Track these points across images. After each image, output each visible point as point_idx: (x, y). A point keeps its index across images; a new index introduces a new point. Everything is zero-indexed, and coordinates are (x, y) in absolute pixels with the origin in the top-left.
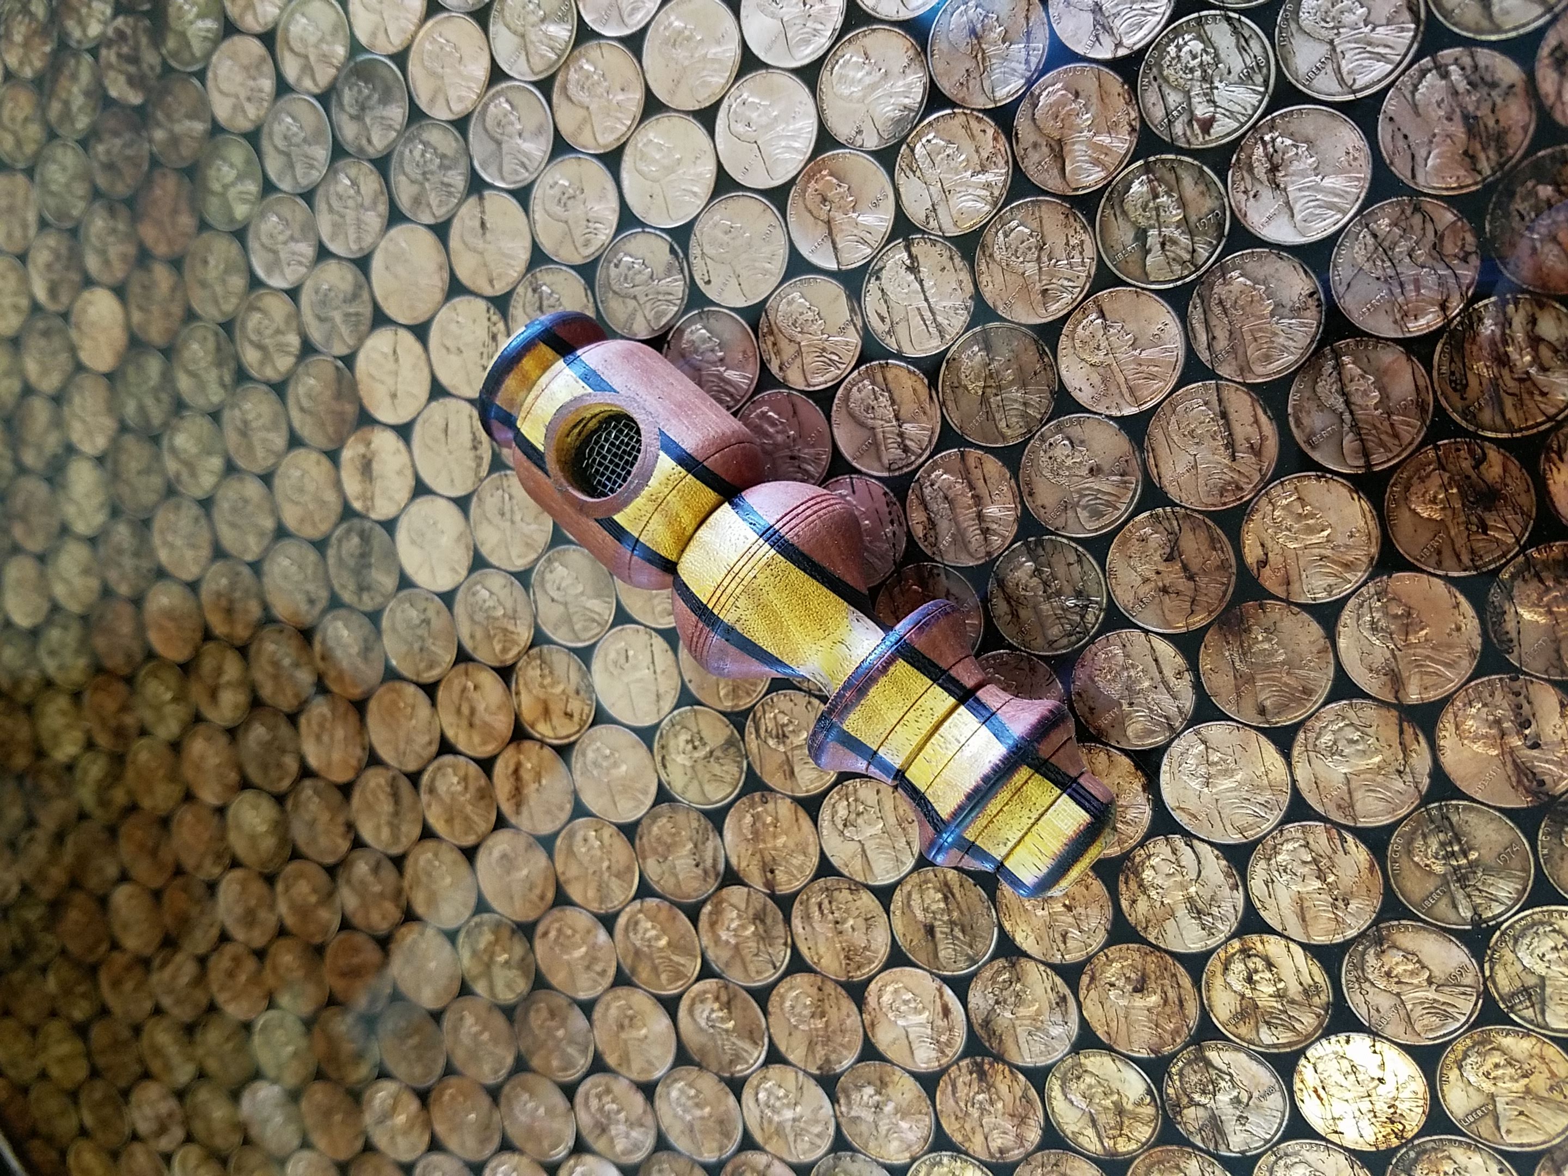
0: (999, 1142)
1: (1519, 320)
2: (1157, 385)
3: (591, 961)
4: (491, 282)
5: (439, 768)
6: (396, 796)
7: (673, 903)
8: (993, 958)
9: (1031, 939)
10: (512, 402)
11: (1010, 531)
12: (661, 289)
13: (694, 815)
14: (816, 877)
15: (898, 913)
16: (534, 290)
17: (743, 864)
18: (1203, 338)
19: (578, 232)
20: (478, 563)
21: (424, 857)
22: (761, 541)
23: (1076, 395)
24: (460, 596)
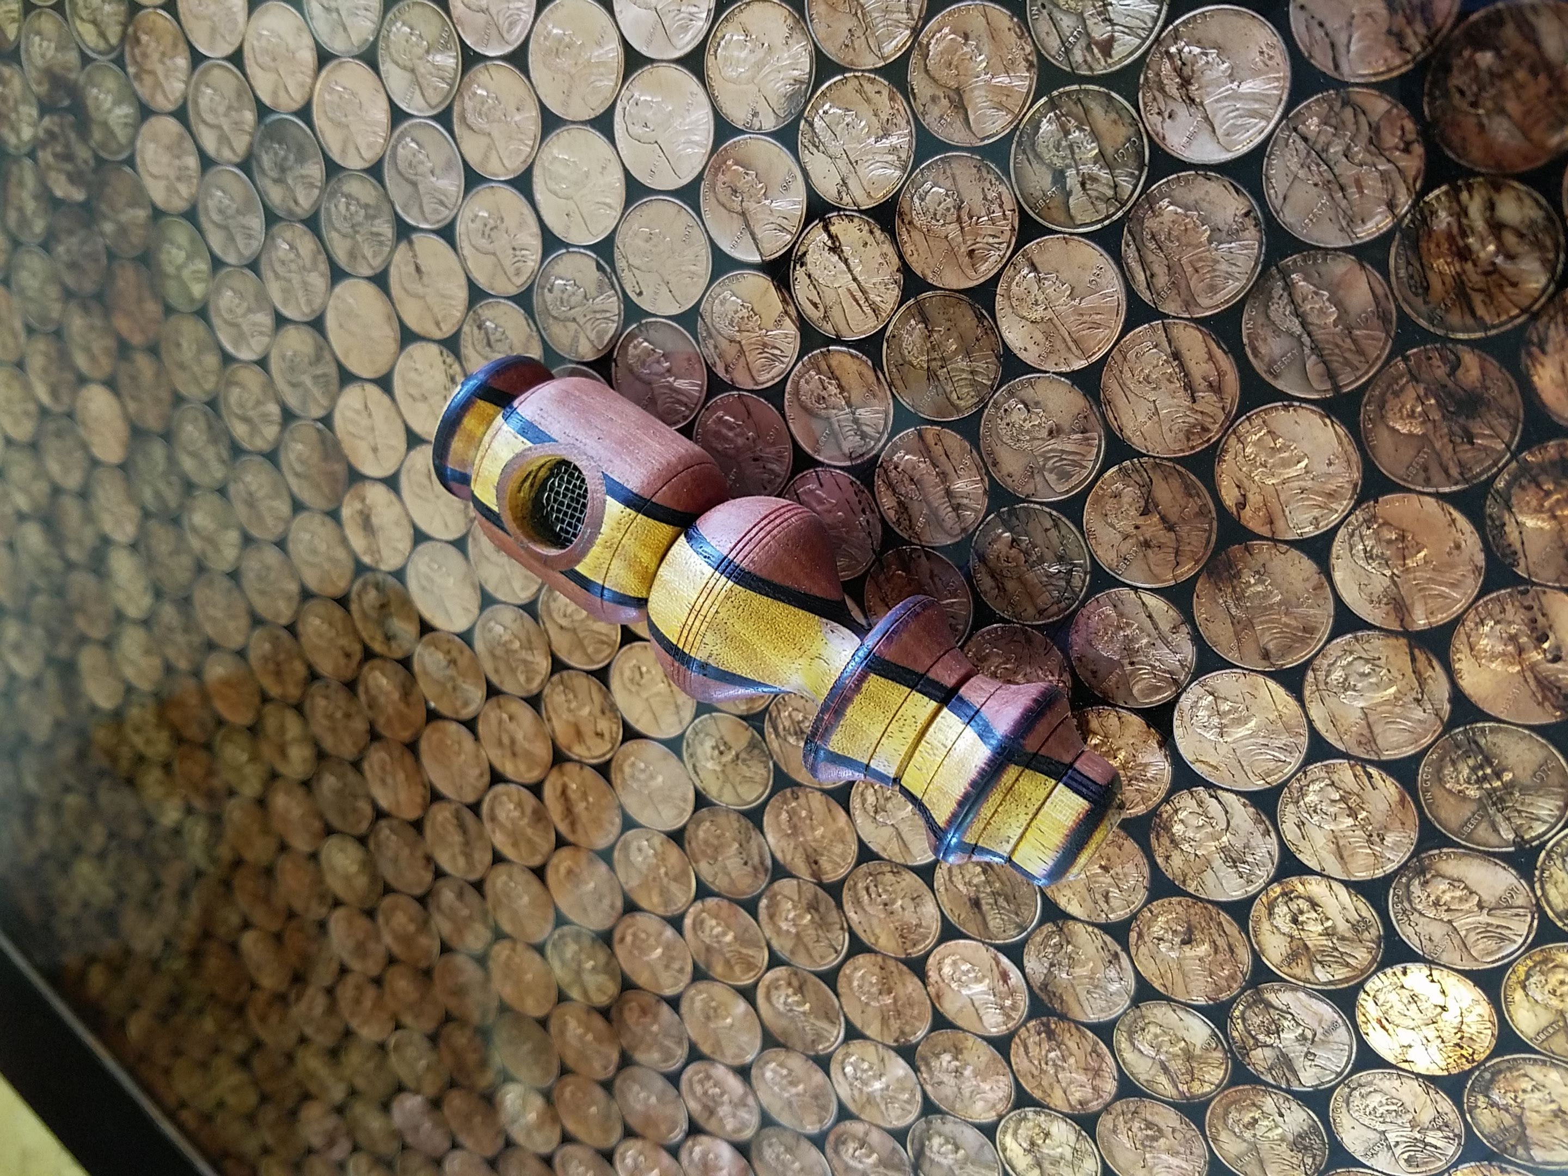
0: (1078, 1095)
1: (1475, 207)
2: (1102, 333)
3: (668, 961)
4: (438, 324)
5: (495, 797)
6: (462, 828)
7: (731, 900)
8: (1041, 923)
9: (1075, 902)
10: (463, 463)
11: (982, 504)
12: (597, 308)
13: (734, 817)
14: (858, 863)
15: (942, 889)
16: (480, 327)
17: (789, 858)
18: (1141, 277)
19: (507, 262)
20: (487, 600)
21: (499, 880)
22: (717, 574)
23: (1022, 355)
24: (477, 634)
